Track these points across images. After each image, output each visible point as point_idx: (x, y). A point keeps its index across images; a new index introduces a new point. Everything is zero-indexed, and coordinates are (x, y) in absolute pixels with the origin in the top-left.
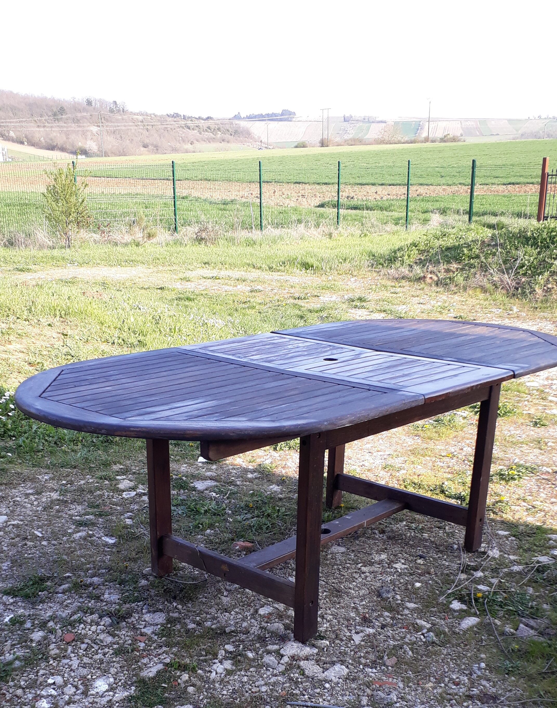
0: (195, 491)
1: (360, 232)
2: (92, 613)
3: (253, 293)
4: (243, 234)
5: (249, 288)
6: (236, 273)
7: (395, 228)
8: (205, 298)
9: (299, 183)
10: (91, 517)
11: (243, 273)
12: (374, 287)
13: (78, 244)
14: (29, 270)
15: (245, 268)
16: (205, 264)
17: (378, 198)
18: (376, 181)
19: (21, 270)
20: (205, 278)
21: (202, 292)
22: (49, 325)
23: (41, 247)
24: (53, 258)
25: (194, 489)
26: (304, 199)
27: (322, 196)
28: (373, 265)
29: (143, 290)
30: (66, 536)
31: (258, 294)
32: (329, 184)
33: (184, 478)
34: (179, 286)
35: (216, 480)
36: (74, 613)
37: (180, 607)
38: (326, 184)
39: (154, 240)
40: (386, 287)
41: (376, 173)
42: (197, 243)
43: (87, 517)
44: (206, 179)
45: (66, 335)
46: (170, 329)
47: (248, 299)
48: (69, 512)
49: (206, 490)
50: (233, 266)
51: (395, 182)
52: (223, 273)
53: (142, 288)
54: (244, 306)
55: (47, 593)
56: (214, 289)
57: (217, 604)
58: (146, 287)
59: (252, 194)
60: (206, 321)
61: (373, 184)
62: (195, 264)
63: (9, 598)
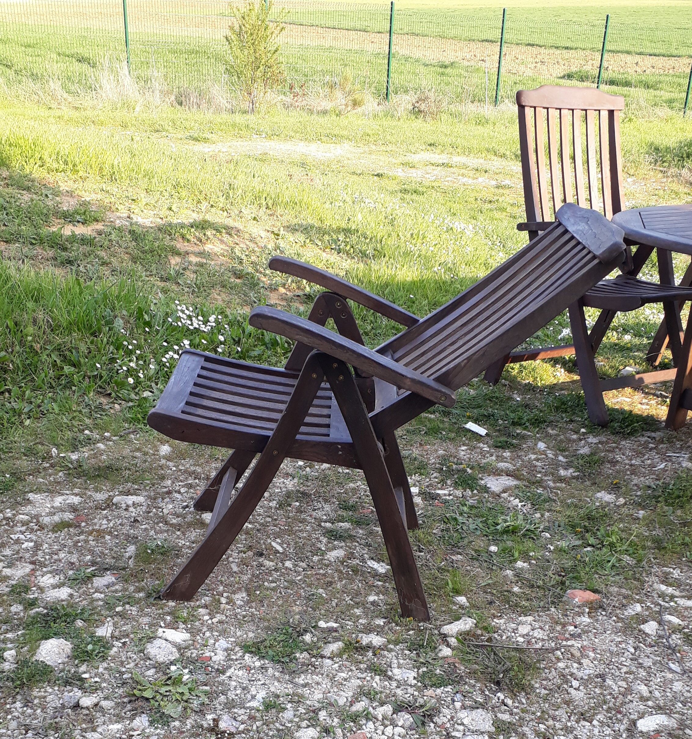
0: (487, 492)
1: (624, 116)
2: (382, 704)
3: (501, 191)
4: (471, 108)
5: (494, 183)
6: (474, 161)
7: (670, 112)
8: (437, 192)
9: (532, 45)
10: (346, 525)
11: (482, 161)
12: (661, 192)
13: (263, 108)
14: (206, 140)
15: (484, 155)
16: (430, 145)
17: (639, 70)
18: (632, 49)
19: (196, 140)
20: (433, 165)
21: (434, 184)
22: (255, 219)
23: (218, 110)
24: (234, 125)
25: (486, 489)
26: (544, 67)
27: (567, 64)
28: (656, 161)
29: (355, 176)
30: (317, 555)
31: (506, 191)
32: (571, 49)
33: (469, 471)
34: (400, 173)
35: (517, 477)
36: (355, 699)
37: (509, 702)
38: (567, 48)
39: (359, 110)
40: (676, 193)
41: (633, 38)
42: (413, 117)
43: (342, 524)
44: (413, 34)
45: (278, 235)
46: (412, 235)
47: (496, 198)
48: (314, 514)
49: (504, 491)
50: (468, 151)
51: (657, 51)
52: (457, 159)
53: (354, 173)
54: (490, 206)
55: (308, 656)
56: (448, 181)
57: (568, 703)
58: (359, 172)
59: (475, 56)
60: (451, 225)
61: (628, 53)
62: (417, 145)
63: (255, 659)
